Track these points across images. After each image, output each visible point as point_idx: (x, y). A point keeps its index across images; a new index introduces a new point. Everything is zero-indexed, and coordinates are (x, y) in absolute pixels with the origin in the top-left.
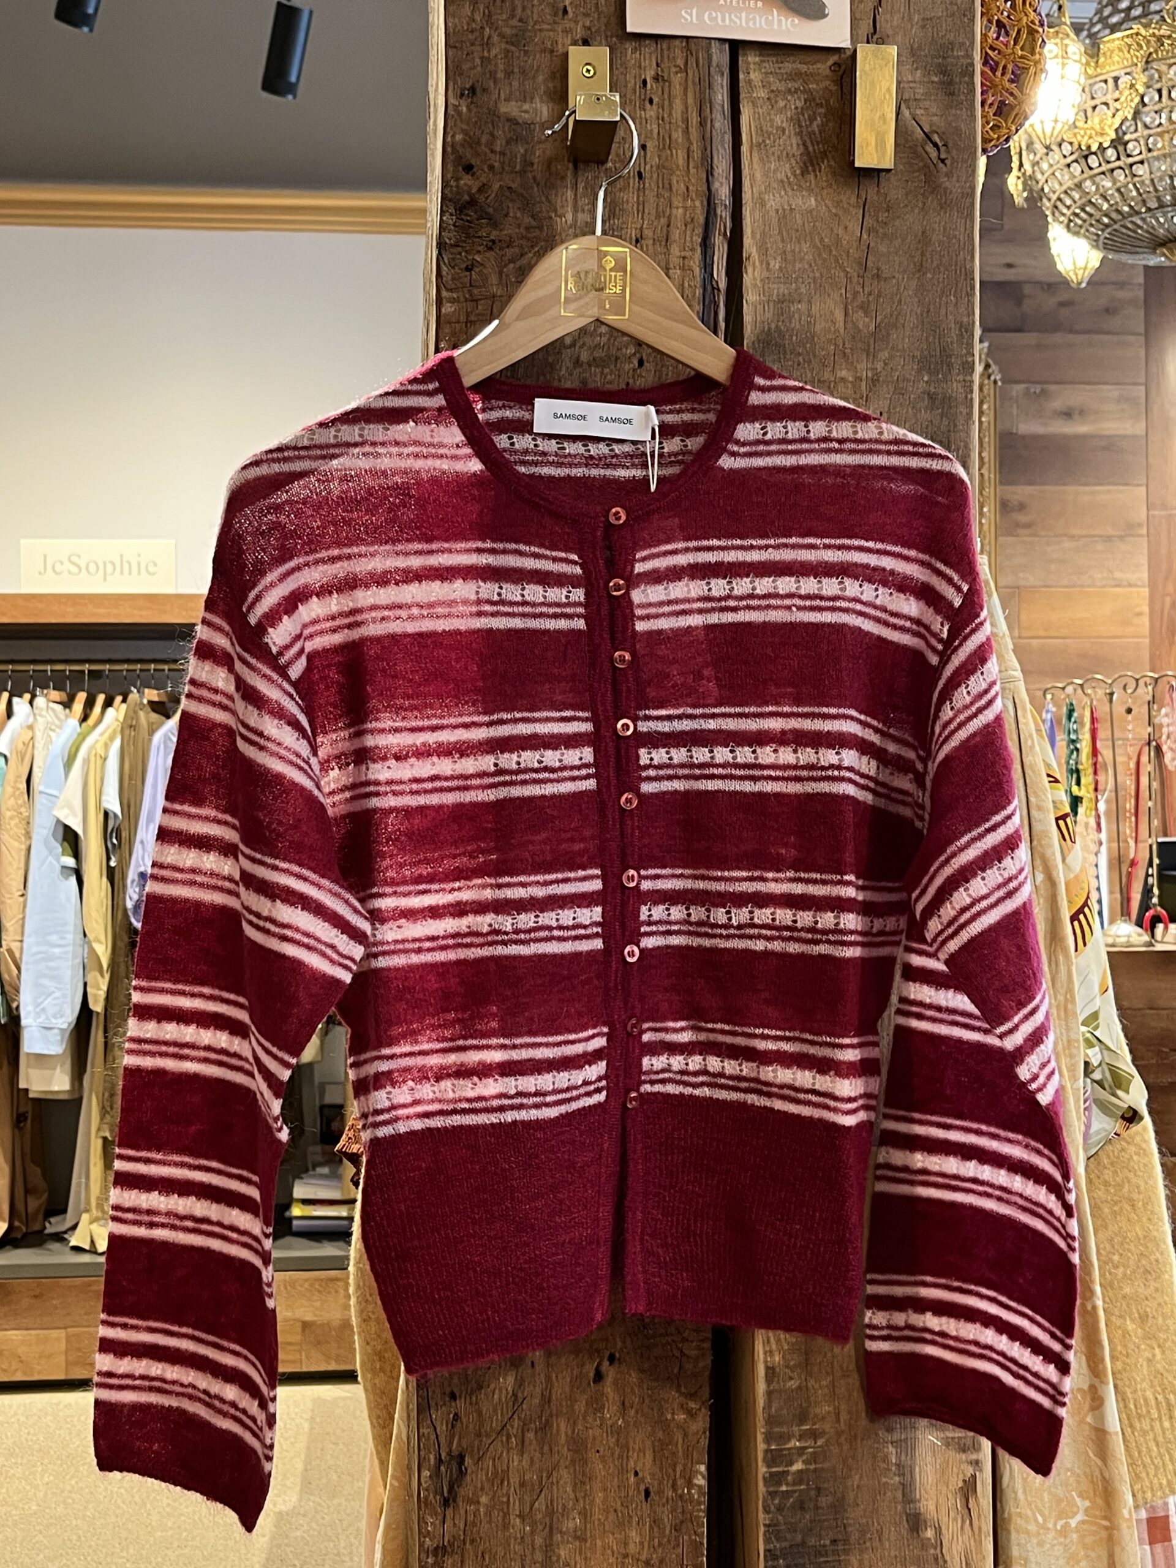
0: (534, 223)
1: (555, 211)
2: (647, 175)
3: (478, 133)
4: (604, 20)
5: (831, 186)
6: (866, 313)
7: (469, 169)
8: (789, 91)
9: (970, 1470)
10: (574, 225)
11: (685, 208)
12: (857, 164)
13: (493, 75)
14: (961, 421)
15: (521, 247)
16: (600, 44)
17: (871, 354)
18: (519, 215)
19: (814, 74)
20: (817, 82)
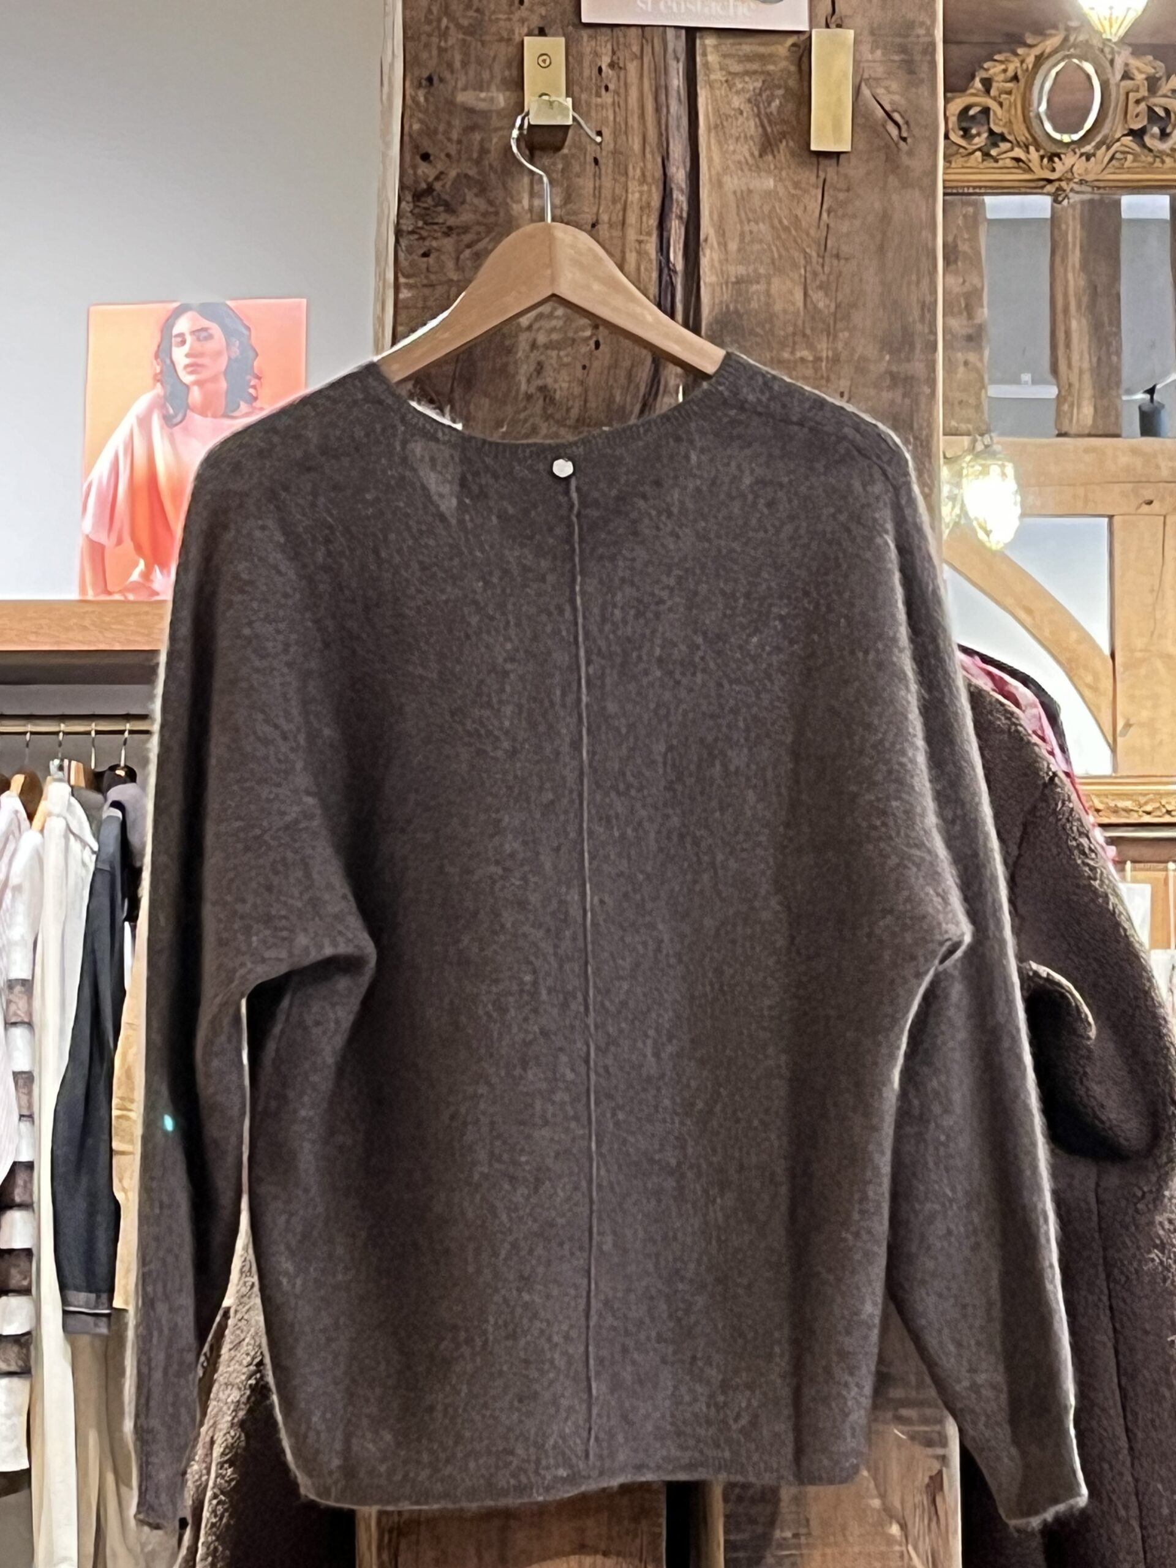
0: (491, 209)
1: (512, 197)
2: (603, 162)
3: (435, 122)
4: (560, 8)
5: (789, 166)
6: (827, 293)
7: (425, 157)
8: (747, 73)
9: (936, 1466)
10: (531, 210)
11: (641, 193)
12: (813, 148)
13: (450, 66)
14: (923, 400)
15: (479, 233)
16: (554, 35)
17: (831, 334)
18: (476, 201)
19: (771, 55)
20: (775, 63)
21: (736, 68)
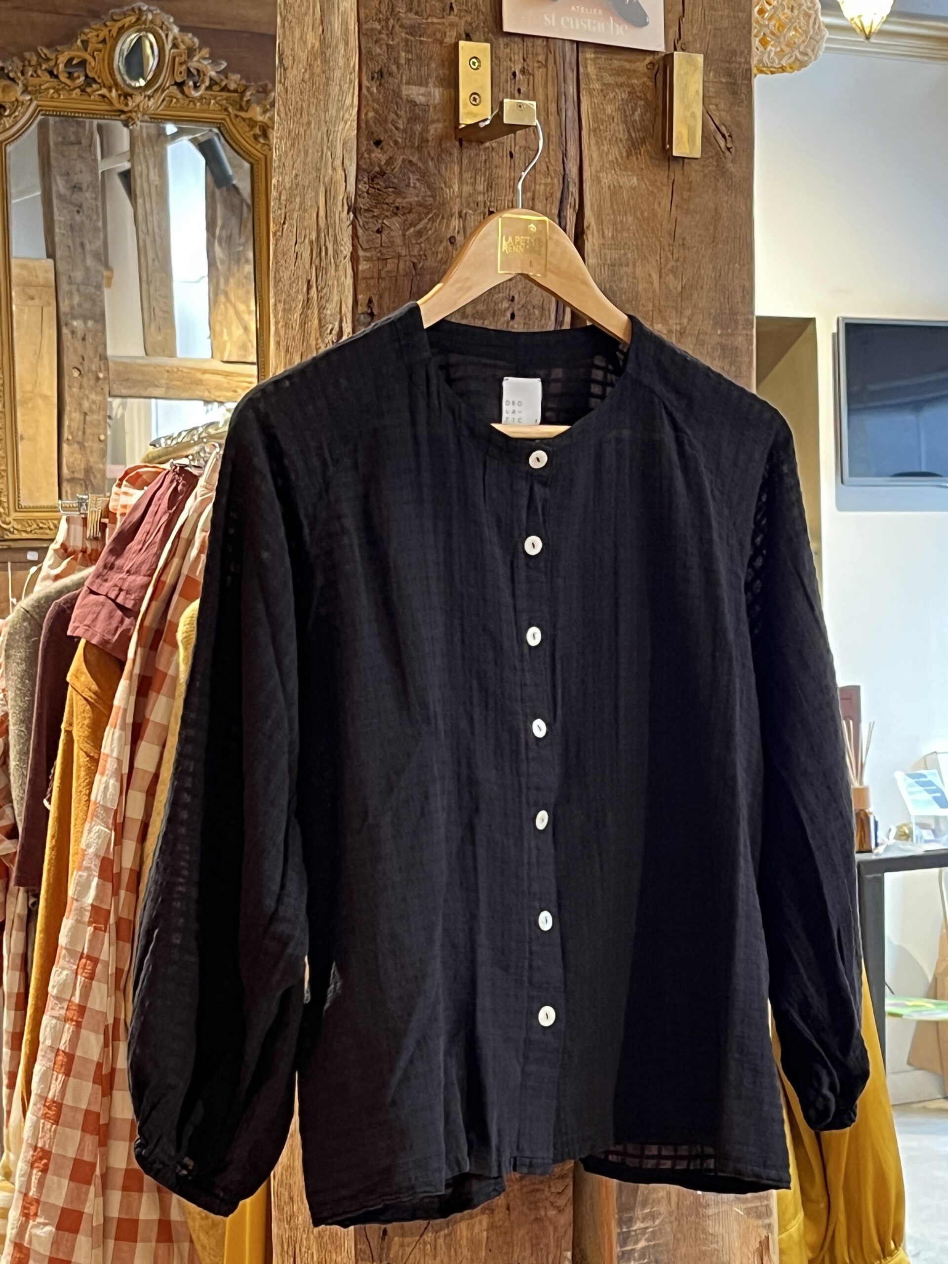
0: (429, 193)
1: (445, 183)
2: (516, 155)
3: (386, 113)
4: (481, 17)
5: (647, 167)
6: (676, 278)
7: (378, 143)
9: (764, 1234)
11: (546, 185)
12: (674, 154)
13: (396, 62)
14: (744, 368)
15: (419, 214)
16: (482, 41)
17: (680, 313)
18: (418, 184)
19: (635, 71)
20: (637, 78)
21: (610, 80)
